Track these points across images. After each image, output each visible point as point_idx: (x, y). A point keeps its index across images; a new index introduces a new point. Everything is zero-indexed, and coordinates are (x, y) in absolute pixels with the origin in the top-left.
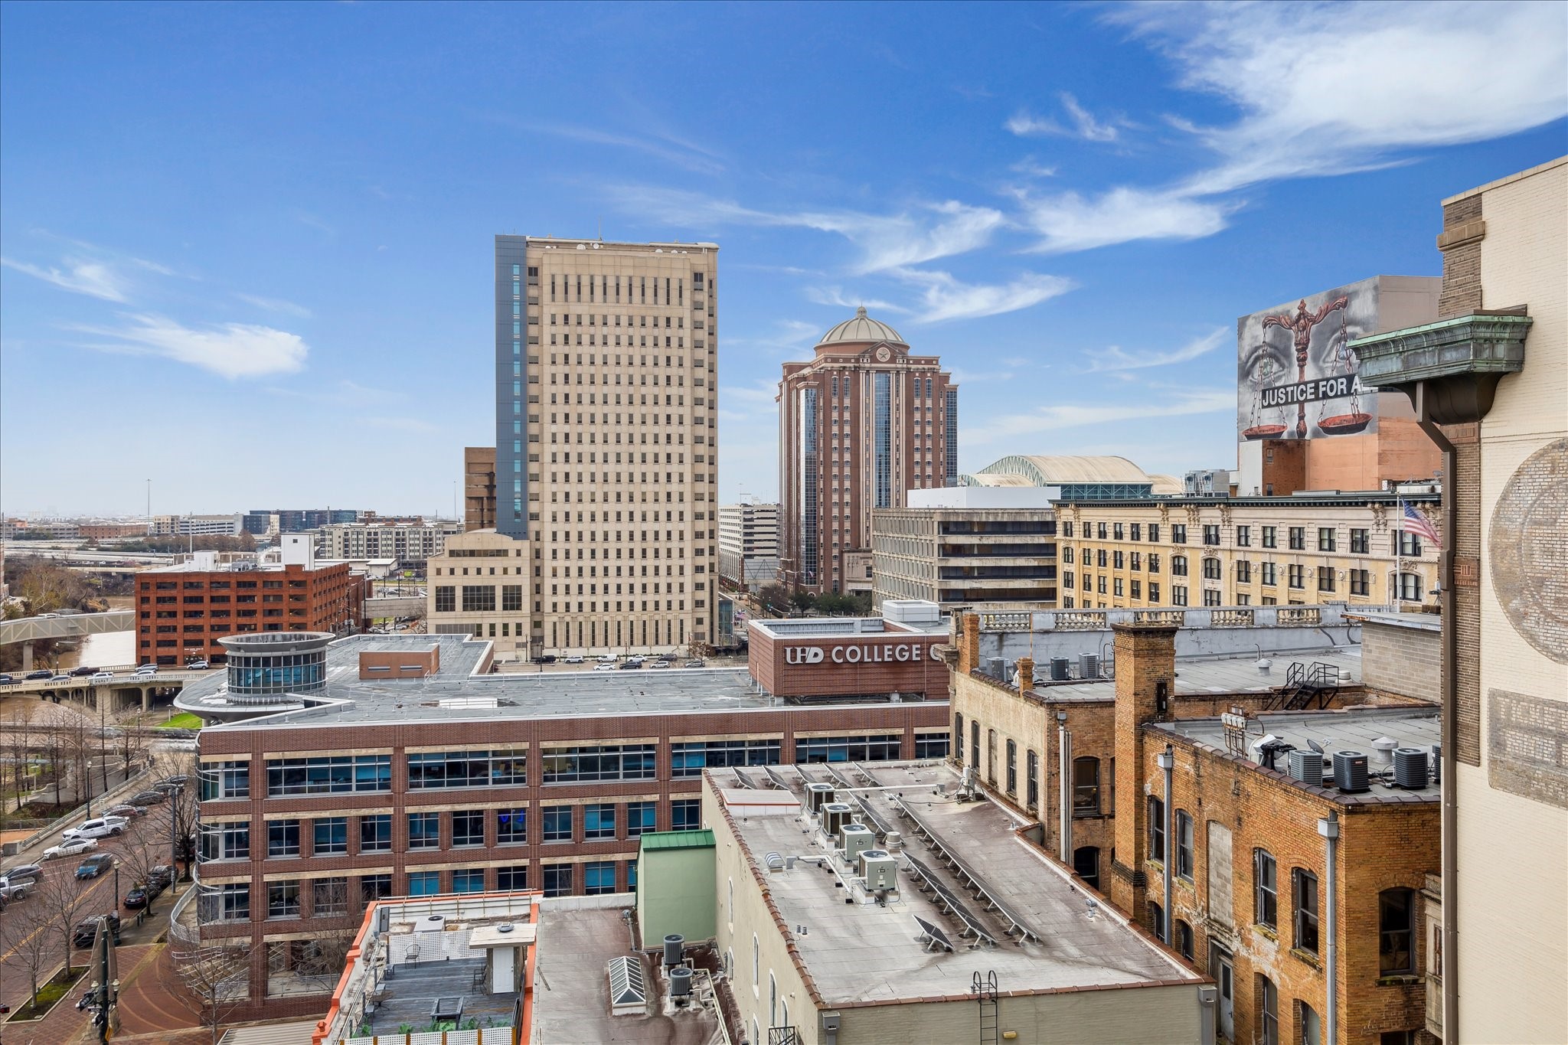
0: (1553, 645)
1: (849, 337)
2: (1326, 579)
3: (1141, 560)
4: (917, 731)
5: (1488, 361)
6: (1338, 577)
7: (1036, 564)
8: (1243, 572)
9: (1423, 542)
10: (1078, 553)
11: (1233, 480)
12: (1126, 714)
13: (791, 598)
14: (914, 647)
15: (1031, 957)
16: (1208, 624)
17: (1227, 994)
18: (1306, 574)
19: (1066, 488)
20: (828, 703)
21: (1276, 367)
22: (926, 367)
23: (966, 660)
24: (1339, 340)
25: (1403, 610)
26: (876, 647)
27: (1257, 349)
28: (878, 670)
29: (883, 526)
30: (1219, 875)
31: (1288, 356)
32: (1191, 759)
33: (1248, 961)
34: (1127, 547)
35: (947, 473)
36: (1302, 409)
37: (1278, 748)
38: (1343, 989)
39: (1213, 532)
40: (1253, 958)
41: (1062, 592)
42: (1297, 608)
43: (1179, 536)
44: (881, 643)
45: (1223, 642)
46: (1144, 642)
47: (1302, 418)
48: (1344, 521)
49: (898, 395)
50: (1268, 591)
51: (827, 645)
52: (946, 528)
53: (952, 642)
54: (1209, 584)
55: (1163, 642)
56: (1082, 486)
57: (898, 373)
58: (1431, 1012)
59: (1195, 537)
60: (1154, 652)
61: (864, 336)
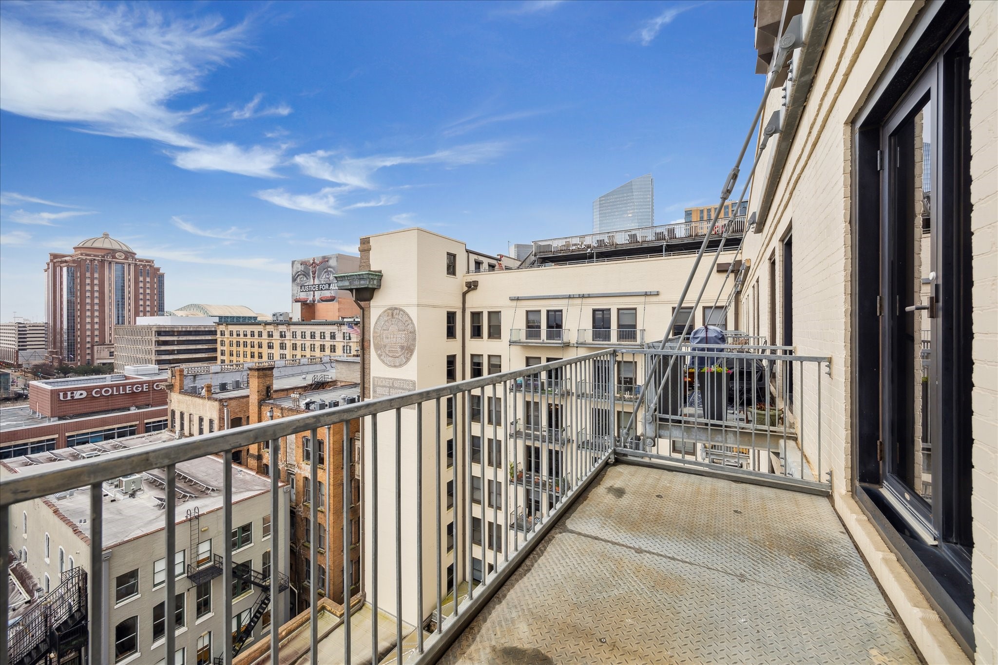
0: (388, 363)
1: (96, 245)
2: (323, 348)
3: (255, 344)
4: (146, 421)
5: (372, 285)
6: (326, 347)
7: (207, 347)
8: (294, 347)
9: (352, 336)
10: (227, 342)
11: (290, 316)
12: (254, 399)
13: (56, 369)
14: (144, 385)
15: (214, 497)
16: (284, 365)
17: (293, 487)
18: (316, 347)
19: (220, 318)
20: (90, 416)
21: (305, 279)
22: (147, 264)
23: (177, 387)
24: (326, 272)
25: (347, 356)
26: (121, 388)
27: (298, 272)
28: (123, 397)
29: (121, 332)
30: (290, 449)
31: (309, 276)
32: (280, 411)
33: (300, 474)
34: (249, 340)
35: (160, 309)
36: (314, 293)
37: (311, 403)
38: (332, 473)
39: (283, 333)
40: (302, 473)
41: (220, 357)
42: (313, 358)
43: (270, 335)
44: (124, 386)
45: (289, 371)
46: (261, 373)
47: (314, 296)
48: (328, 330)
49: (129, 275)
50: (304, 353)
51: (89, 390)
52: (159, 333)
53: (169, 380)
54: (282, 352)
55: (269, 372)
56: (228, 317)
57: (129, 265)
58: (357, 473)
59: (276, 335)
60: (265, 376)
61: (107, 245)
